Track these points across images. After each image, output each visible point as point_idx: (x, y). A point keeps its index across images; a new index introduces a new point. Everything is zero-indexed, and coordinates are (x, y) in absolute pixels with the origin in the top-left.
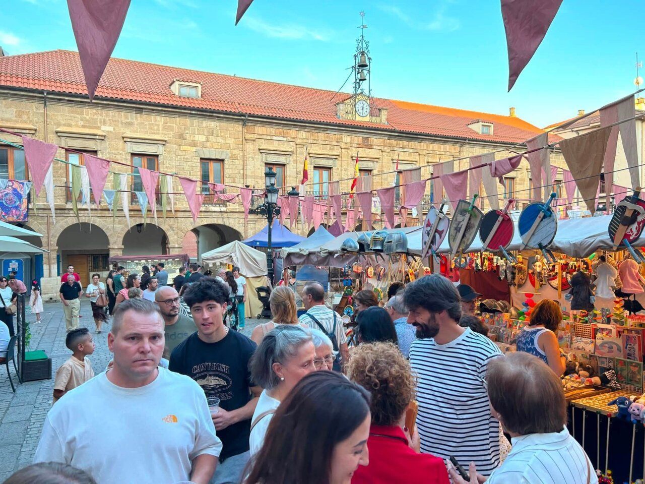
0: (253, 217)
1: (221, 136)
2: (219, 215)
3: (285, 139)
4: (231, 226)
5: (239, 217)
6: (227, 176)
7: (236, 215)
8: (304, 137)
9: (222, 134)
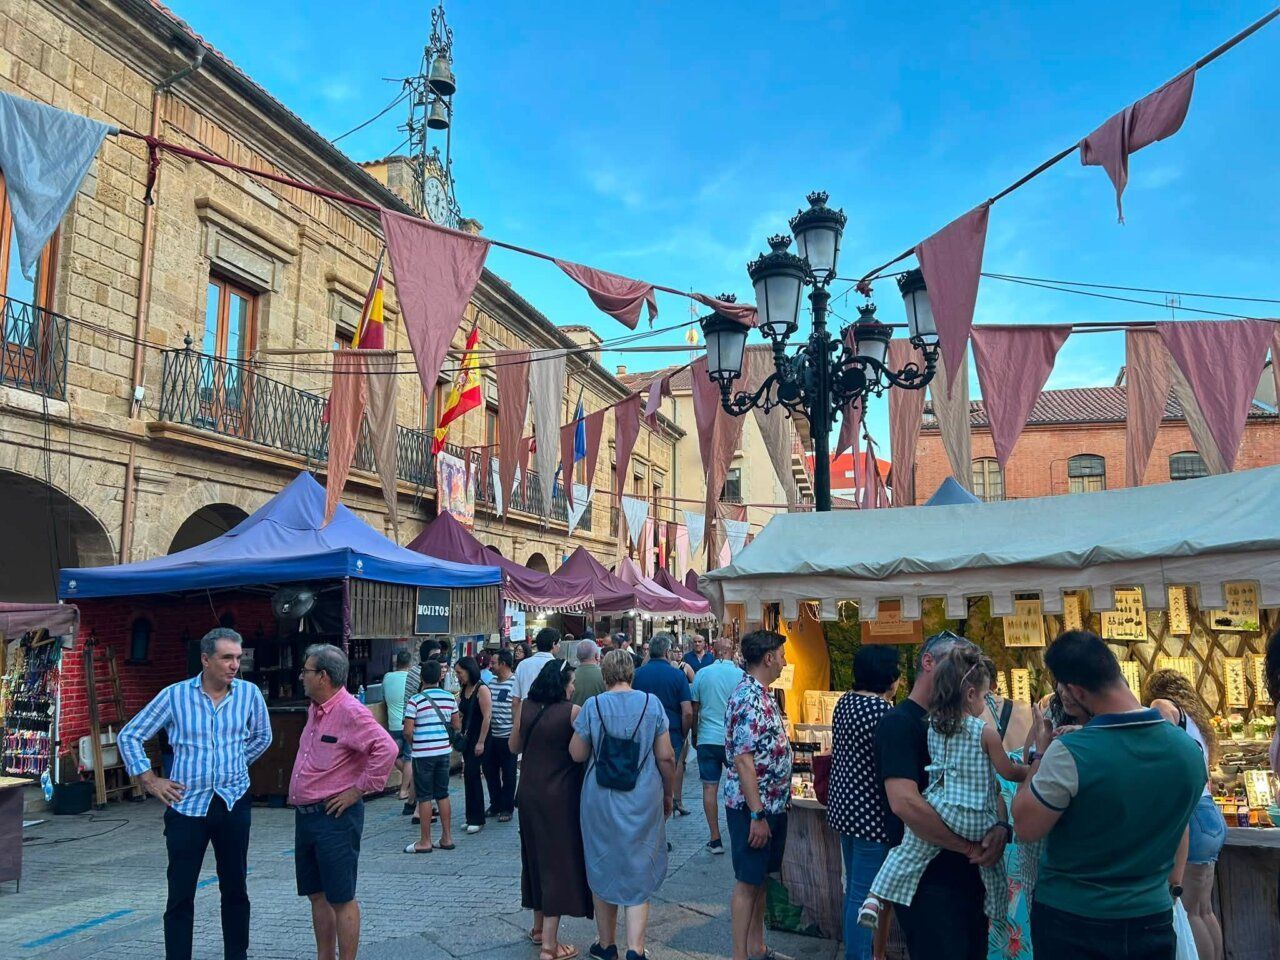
0: (156, 466)
1: (73, 90)
2: (34, 431)
3: (275, 203)
4: (72, 494)
5: (108, 457)
6: (78, 264)
7: (98, 445)
8: (323, 219)
9: (80, 84)
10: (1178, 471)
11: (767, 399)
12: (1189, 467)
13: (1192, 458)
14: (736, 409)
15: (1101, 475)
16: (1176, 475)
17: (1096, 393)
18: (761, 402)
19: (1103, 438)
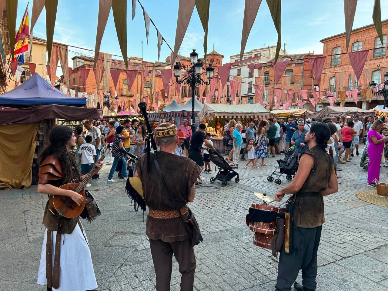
10: (146, 86)
11: (185, 82)
12: (148, 85)
13: (149, 83)
14: (179, 82)
18: (184, 82)
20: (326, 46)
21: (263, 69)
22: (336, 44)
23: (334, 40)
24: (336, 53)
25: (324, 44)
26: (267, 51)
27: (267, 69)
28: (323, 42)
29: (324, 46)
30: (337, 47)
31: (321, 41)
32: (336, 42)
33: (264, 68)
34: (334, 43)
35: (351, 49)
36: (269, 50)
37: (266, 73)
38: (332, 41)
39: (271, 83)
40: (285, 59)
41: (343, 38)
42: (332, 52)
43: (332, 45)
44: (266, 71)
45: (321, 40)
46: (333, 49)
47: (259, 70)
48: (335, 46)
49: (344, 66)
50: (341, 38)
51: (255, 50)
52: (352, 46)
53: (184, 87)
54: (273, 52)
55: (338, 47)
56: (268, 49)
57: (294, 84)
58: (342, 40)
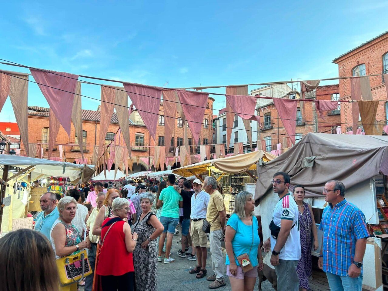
10: (107, 138)
12: (110, 137)
13: (111, 134)
15: (85, 137)
16: (107, 139)
17: (90, 112)
19: (87, 125)
20: (342, 67)
21: (262, 110)
22: (357, 61)
23: (353, 56)
24: (358, 74)
25: (339, 65)
26: (270, 89)
27: (268, 110)
28: (337, 62)
29: (339, 68)
30: (359, 65)
31: (334, 61)
32: (357, 58)
33: (264, 109)
34: (353, 60)
35: (381, 63)
36: (272, 88)
37: (267, 115)
38: (350, 58)
39: (274, 126)
40: (291, 96)
41: (366, 50)
42: (352, 73)
43: (350, 63)
44: (266, 112)
45: (334, 59)
46: (353, 69)
47: (259, 113)
48: (356, 65)
49: (374, 91)
50: (363, 52)
51: (254, 90)
52: (382, 59)
53: (161, 138)
54: (277, 90)
55: (361, 64)
56: (270, 87)
57: (305, 127)
58: (365, 53)
